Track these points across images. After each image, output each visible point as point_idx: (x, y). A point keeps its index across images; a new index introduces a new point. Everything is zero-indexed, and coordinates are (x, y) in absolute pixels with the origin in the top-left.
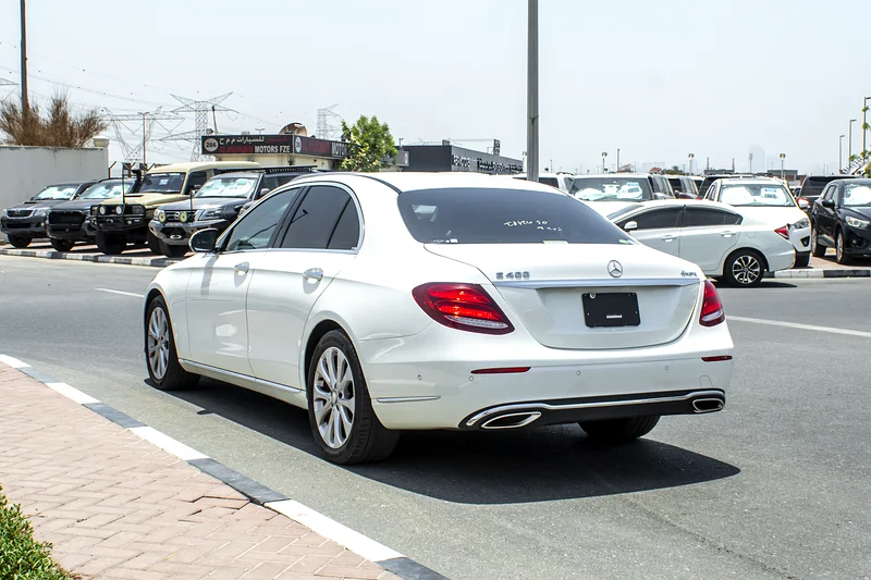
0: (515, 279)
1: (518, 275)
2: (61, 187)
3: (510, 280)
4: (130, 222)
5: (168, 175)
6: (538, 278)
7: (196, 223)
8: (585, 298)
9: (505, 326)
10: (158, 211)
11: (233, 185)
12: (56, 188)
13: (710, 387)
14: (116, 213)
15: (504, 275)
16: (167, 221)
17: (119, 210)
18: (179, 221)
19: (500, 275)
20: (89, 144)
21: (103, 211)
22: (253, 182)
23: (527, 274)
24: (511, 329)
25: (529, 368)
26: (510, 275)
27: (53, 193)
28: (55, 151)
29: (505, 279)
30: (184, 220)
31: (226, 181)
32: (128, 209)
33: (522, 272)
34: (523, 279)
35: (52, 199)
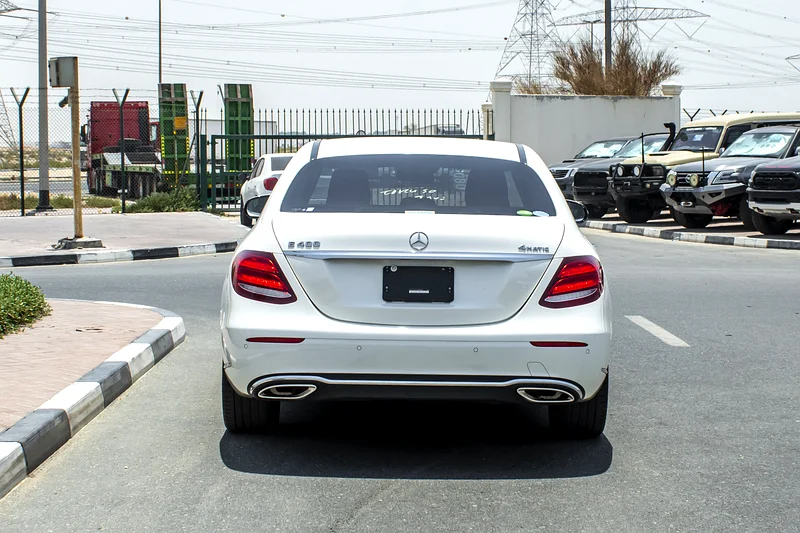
0: (305, 249)
1: (309, 244)
2: (608, 143)
3: (300, 249)
4: (648, 186)
5: (703, 130)
6: (327, 249)
7: (709, 188)
8: (386, 271)
9: (287, 295)
10: (671, 172)
11: (765, 142)
12: (603, 144)
13: (547, 376)
14: (633, 175)
15: (296, 245)
16: (677, 184)
17: (637, 172)
18: (689, 185)
19: (292, 244)
20: (655, 92)
21: (620, 172)
22: (788, 138)
23: (317, 244)
24: (293, 299)
25: (303, 339)
26: (301, 244)
27: (599, 150)
28: (615, 100)
29: (296, 248)
30: (695, 183)
31: (759, 137)
32: (647, 170)
33: (313, 241)
34: (312, 249)
35: (595, 157)
